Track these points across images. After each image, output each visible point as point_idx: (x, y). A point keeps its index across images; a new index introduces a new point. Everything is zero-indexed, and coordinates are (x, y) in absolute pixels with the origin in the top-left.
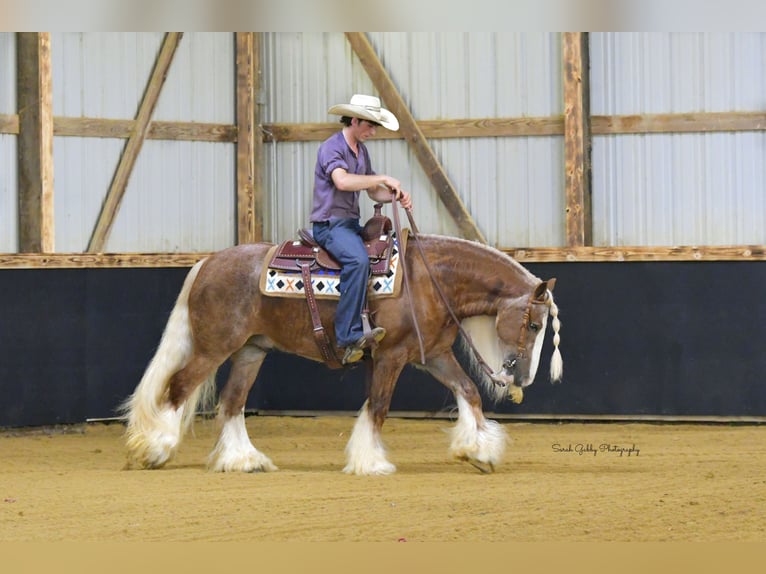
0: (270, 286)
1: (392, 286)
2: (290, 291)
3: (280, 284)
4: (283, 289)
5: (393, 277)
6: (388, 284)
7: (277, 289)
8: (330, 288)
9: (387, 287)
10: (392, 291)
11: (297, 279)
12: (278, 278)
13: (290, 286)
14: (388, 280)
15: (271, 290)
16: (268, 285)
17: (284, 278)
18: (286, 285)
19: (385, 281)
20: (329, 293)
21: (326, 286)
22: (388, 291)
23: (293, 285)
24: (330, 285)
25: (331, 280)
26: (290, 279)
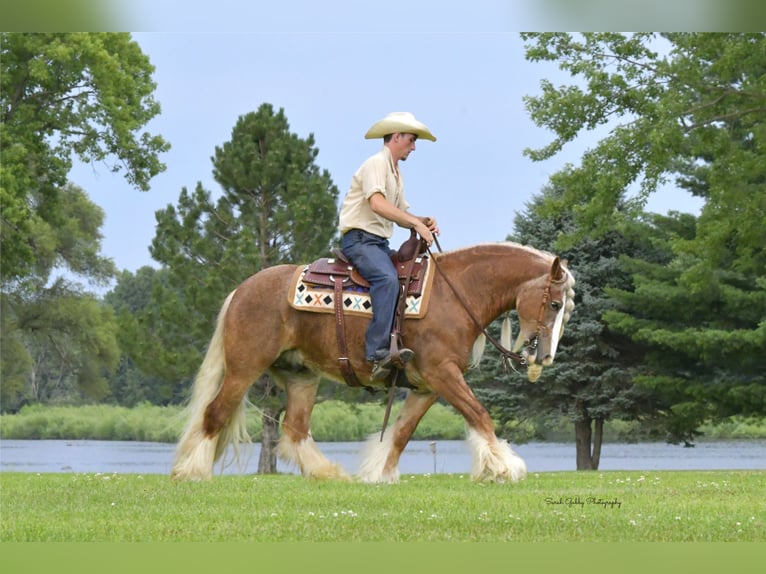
0: (299, 302)
1: (418, 307)
2: (318, 305)
3: (309, 299)
4: (311, 304)
5: (420, 299)
6: (414, 305)
7: (305, 304)
8: (357, 305)
9: (414, 307)
10: (418, 313)
11: (324, 294)
12: (306, 293)
13: (318, 301)
14: (415, 301)
15: (299, 305)
16: (296, 299)
17: (312, 294)
18: (314, 300)
19: (412, 302)
20: (356, 309)
21: (354, 303)
22: (414, 312)
23: (321, 300)
24: (358, 302)
25: (358, 297)
26: (319, 294)
